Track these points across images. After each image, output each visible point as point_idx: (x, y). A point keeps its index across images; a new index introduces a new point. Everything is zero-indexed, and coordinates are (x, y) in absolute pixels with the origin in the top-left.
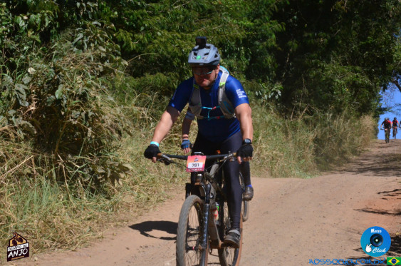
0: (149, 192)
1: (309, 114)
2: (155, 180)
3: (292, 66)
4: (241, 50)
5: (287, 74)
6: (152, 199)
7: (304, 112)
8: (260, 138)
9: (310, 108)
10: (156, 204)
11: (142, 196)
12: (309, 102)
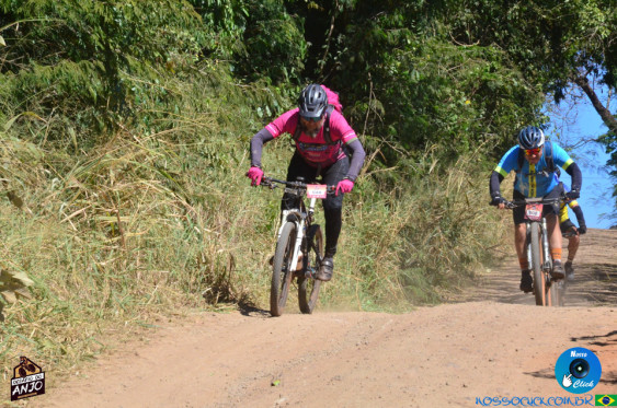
0: (60, 339)
1: (383, 162)
3: (342, 46)
5: (330, 63)
6: (69, 349)
7: (373, 156)
9: (385, 148)
10: (80, 363)
11: (48, 346)
12: (383, 133)
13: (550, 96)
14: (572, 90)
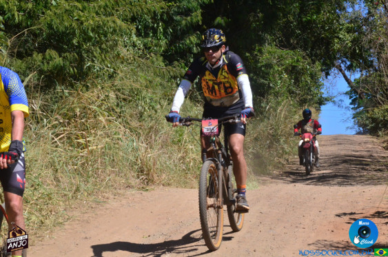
2: (52, 196)
4: (158, 26)
6: (47, 222)
8: (185, 137)
11: (34, 218)
13: (324, 74)
14: (334, 71)
